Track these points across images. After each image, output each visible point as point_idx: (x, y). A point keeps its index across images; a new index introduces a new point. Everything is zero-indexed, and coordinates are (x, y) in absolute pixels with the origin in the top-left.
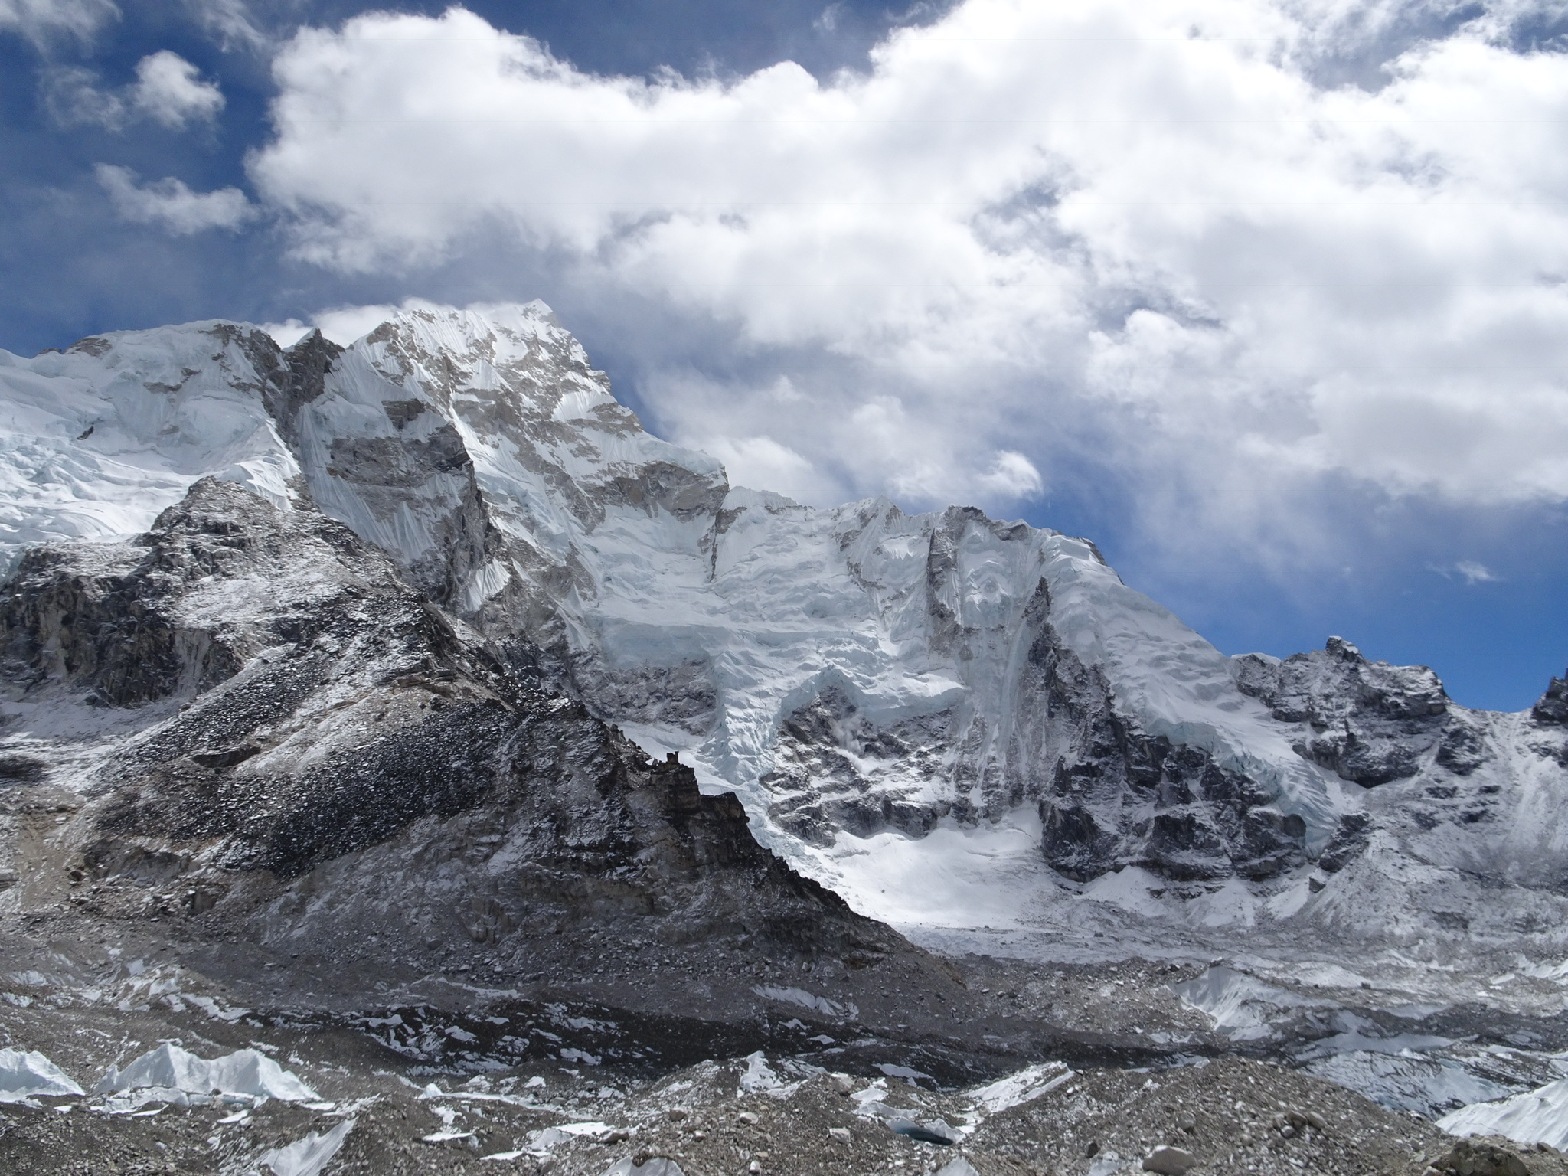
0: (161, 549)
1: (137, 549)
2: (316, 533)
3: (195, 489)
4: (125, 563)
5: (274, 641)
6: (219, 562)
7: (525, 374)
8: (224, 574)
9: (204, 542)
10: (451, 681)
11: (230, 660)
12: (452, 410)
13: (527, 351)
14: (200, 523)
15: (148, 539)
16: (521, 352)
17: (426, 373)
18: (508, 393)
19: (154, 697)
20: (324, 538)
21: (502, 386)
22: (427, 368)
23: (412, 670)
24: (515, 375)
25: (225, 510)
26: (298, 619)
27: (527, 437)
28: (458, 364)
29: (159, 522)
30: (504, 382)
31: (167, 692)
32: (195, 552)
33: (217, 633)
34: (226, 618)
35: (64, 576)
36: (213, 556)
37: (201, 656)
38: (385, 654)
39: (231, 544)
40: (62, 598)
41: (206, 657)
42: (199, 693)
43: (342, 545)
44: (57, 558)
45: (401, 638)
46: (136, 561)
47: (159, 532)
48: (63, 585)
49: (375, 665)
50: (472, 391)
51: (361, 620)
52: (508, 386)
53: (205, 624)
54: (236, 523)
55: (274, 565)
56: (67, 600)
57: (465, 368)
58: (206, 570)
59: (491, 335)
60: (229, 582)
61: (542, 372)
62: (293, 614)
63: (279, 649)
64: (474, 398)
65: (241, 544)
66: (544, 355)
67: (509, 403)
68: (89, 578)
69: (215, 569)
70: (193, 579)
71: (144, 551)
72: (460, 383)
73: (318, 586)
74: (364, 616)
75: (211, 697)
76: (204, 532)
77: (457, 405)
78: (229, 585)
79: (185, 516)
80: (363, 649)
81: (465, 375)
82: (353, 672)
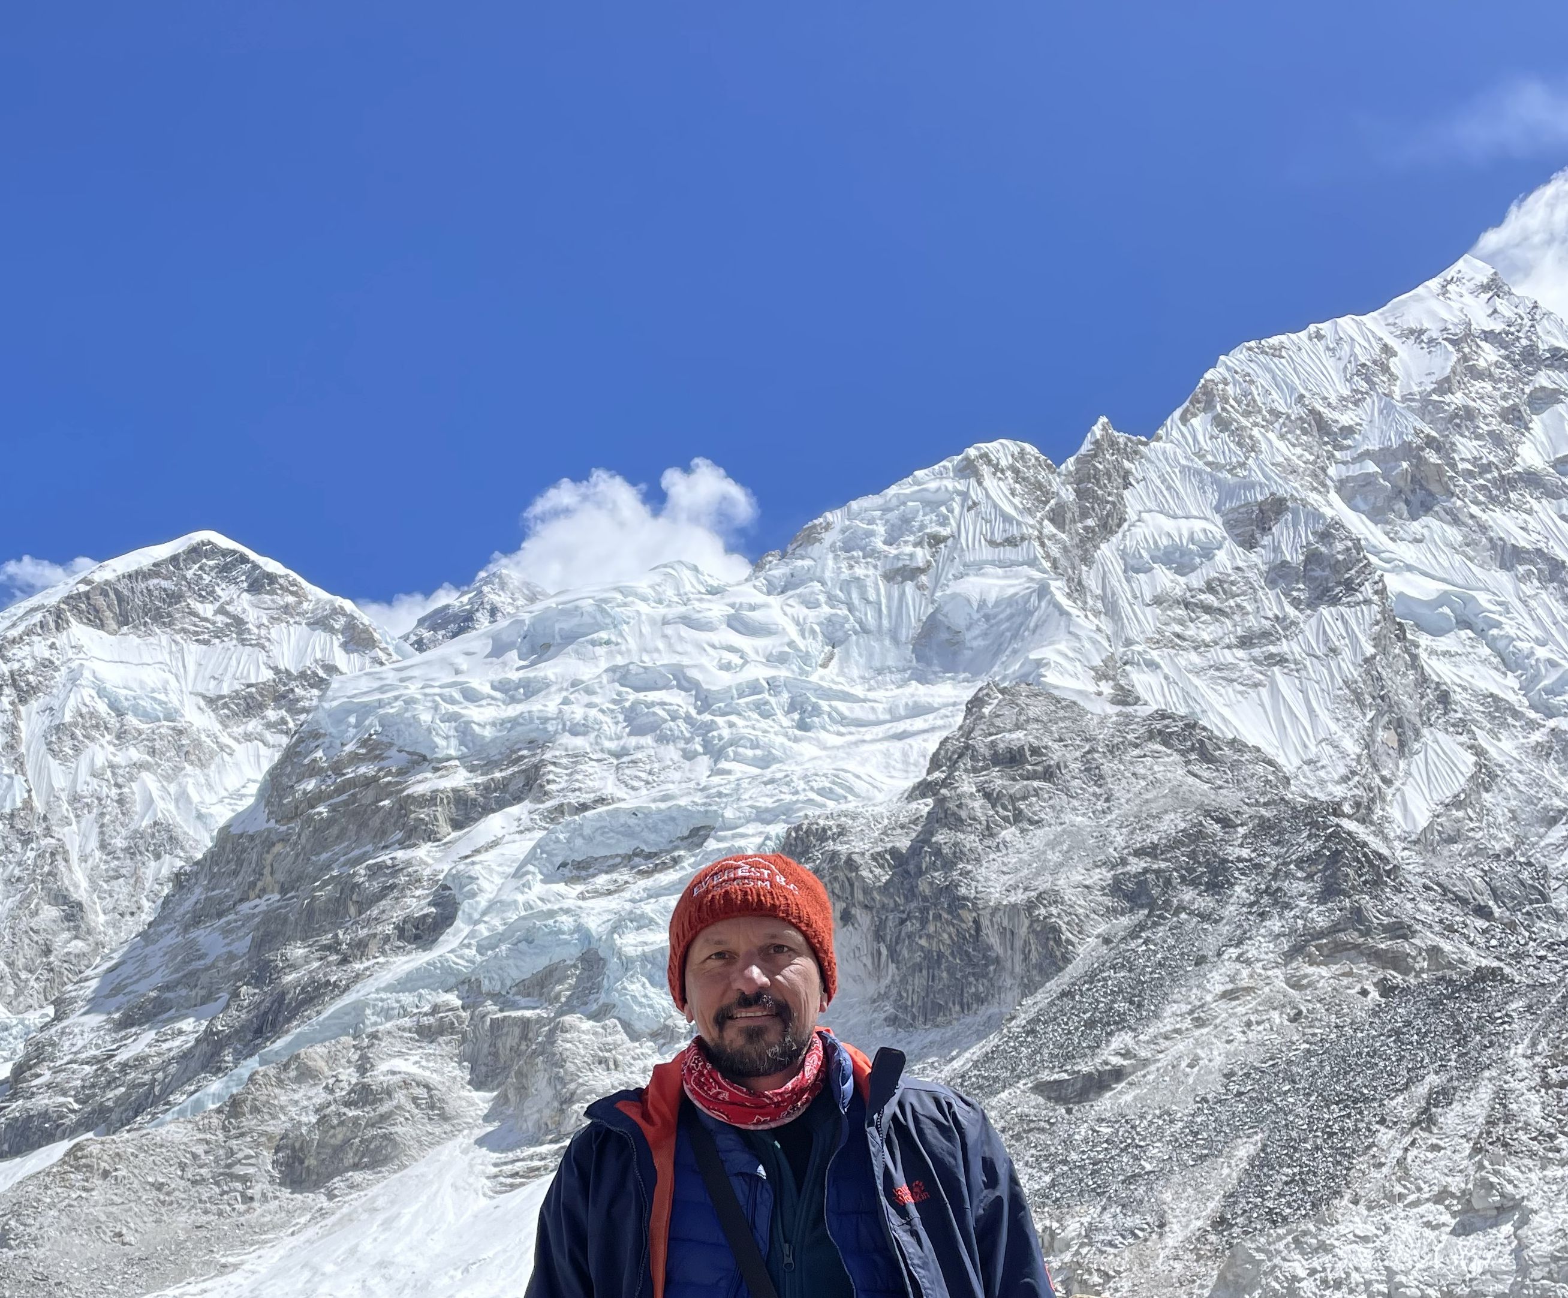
0: (944, 799)
1: (914, 805)
2: (1151, 736)
3: (976, 703)
4: (902, 827)
5: (1115, 910)
6: (1022, 805)
7: (1457, 399)
8: (1031, 822)
9: (998, 780)
10: (1405, 937)
11: (1058, 942)
12: (1333, 496)
13: (1455, 356)
14: (988, 753)
15: (923, 789)
16: (1446, 361)
17: (1281, 445)
18: (1430, 442)
19: (965, 1007)
20: (1165, 743)
21: (1417, 432)
22: (1282, 437)
23: (1335, 929)
24: (1438, 406)
25: (1018, 727)
26: (1146, 871)
27: (1475, 510)
28: (1336, 415)
29: (935, 763)
30: (1420, 424)
31: (980, 1000)
32: (987, 796)
33: (1036, 907)
34: (1043, 883)
35: (835, 855)
36: (1013, 799)
37: (1019, 944)
38: (1287, 906)
39: (1034, 776)
40: (836, 885)
41: (1026, 943)
42: (1024, 996)
43: (1193, 749)
44: (822, 835)
45: (1310, 877)
46: (915, 822)
47: (938, 775)
48: (835, 868)
49: (1275, 924)
50: (1367, 454)
51: (1239, 859)
52: (1427, 430)
53: (1018, 897)
54: (1036, 743)
55: (1097, 796)
56: (842, 887)
57: (1346, 419)
58: (1005, 819)
59: (1387, 349)
60: (1039, 832)
61: (1487, 386)
62: (1136, 865)
63: (1125, 921)
64: (1371, 467)
65: (1048, 775)
66: (1489, 355)
67: (1432, 457)
68: (863, 854)
69: (1018, 817)
70: (992, 835)
71: (924, 806)
72: (1342, 448)
73: (1167, 818)
74: (1245, 853)
75: (1041, 998)
76: (995, 765)
77: (1341, 486)
78: (1039, 837)
79: (967, 747)
80: (1251, 905)
81: (1348, 431)
82: (1240, 943)
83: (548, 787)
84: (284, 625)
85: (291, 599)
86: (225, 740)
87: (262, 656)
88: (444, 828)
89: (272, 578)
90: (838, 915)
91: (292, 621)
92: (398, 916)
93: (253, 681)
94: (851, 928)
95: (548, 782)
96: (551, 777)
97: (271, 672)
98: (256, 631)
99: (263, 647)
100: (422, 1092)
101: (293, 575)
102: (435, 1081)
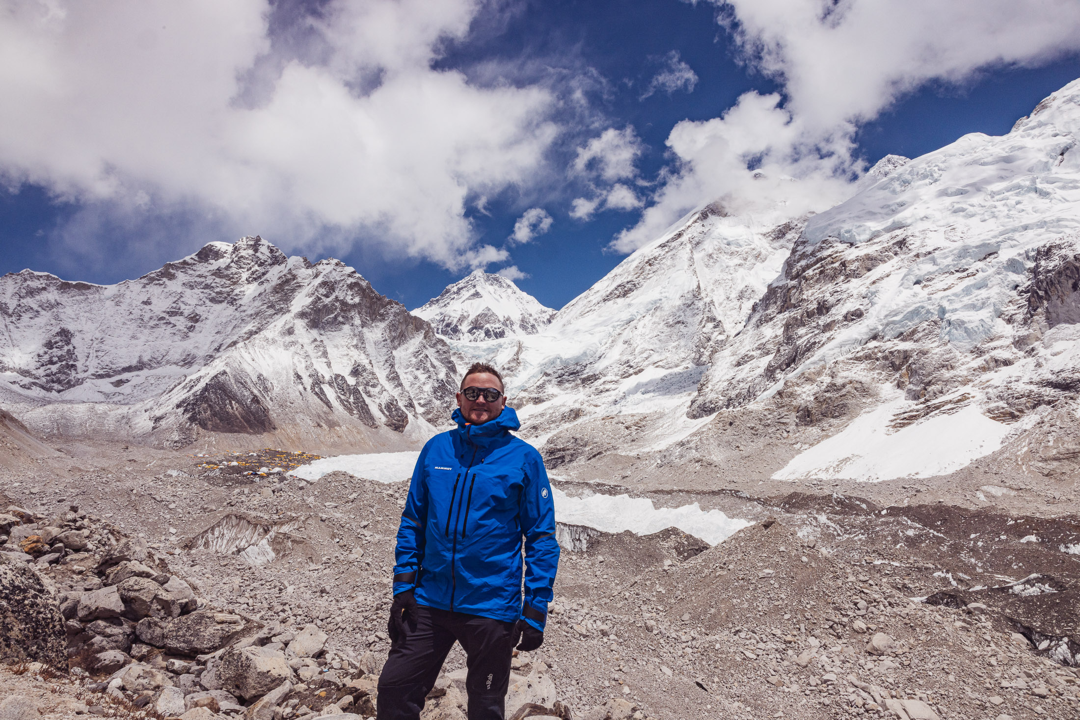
90: (1070, 285)
92: (844, 312)
100: (858, 386)
102: (864, 380)
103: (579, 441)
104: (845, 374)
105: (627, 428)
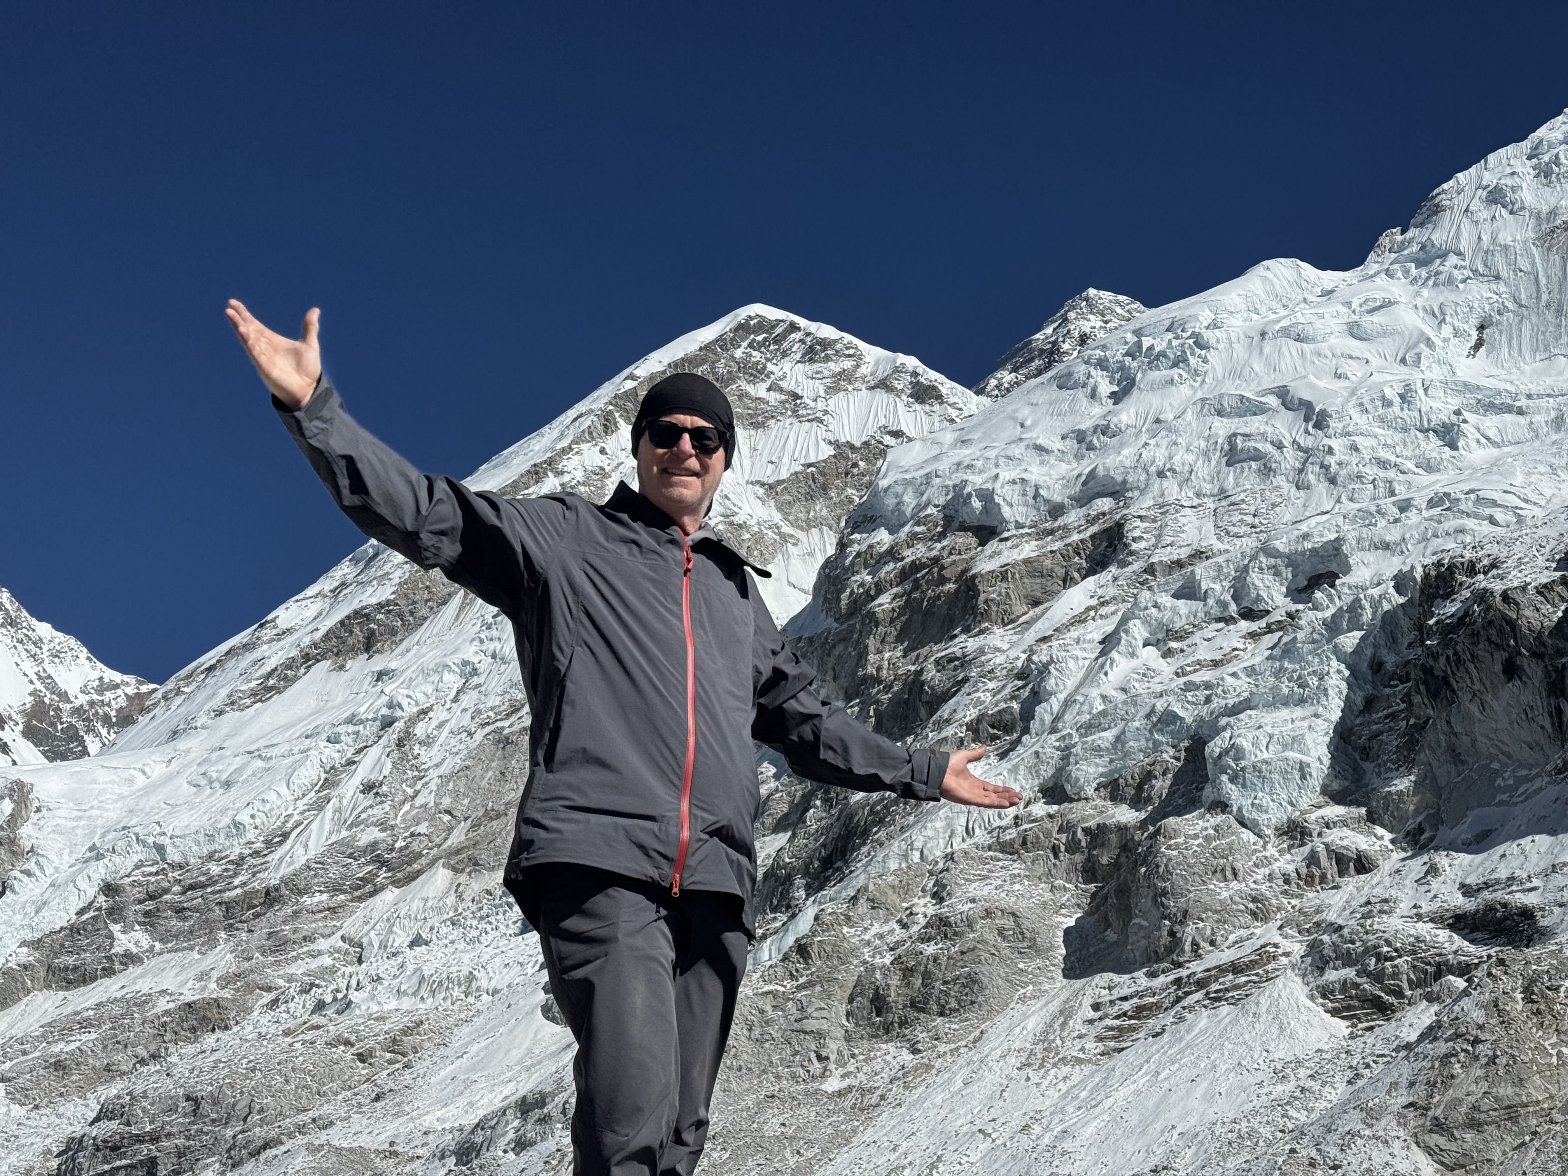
35: (1487, 592)
44: (1470, 569)
56: (1501, 632)
68: (1525, 588)
83: (1135, 546)
84: (842, 394)
85: (848, 364)
86: (786, 529)
87: (822, 432)
88: (1019, 608)
89: (825, 344)
90: (1498, 668)
91: (850, 388)
92: (972, 714)
93: (813, 460)
94: (1518, 682)
95: (1134, 540)
96: (1136, 533)
97: (831, 448)
98: (812, 404)
99: (821, 422)
101: (848, 337)
102: (1021, 906)
103: (206, 1107)
104: (974, 889)
105: (361, 1057)
